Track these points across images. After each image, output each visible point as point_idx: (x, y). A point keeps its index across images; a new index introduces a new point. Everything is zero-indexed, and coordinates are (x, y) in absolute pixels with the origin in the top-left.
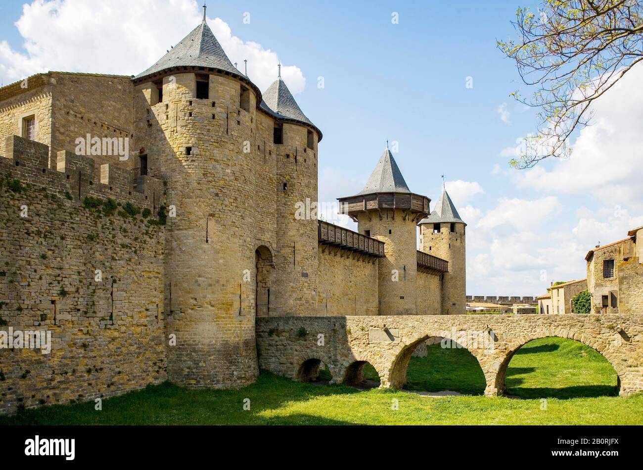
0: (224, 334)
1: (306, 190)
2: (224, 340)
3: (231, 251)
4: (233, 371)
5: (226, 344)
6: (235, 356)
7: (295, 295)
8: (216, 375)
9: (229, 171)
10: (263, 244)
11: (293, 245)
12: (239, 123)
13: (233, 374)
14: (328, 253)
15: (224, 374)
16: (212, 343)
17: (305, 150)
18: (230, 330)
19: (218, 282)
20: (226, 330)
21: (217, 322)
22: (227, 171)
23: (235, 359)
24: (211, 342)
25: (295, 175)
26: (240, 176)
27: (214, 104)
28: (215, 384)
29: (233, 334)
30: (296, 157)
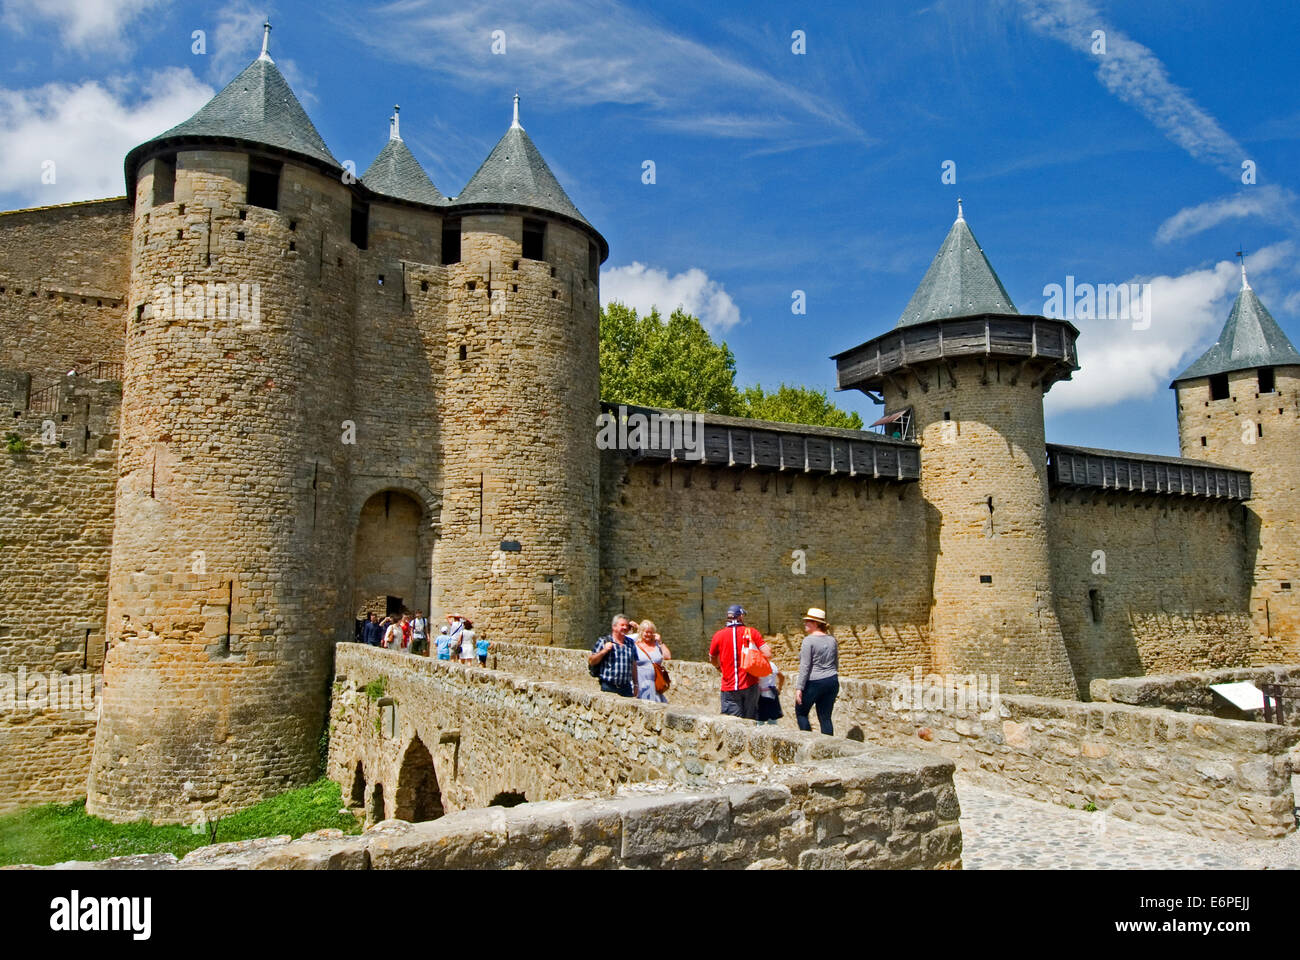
0: (179, 694)
1: (516, 353)
2: (174, 710)
3: (205, 511)
4: (183, 781)
5: (179, 719)
6: (197, 746)
7: (479, 596)
8: (141, 787)
9: (208, 340)
10: (395, 484)
11: (477, 479)
12: (241, 236)
13: (179, 788)
14: (708, 485)
15: (159, 787)
16: (148, 714)
17: (515, 266)
18: (192, 686)
19: (169, 580)
20: (181, 686)
21: (162, 669)
22: (202, 340)
23: (197, 753)
24: (146, 712)
25: (484, 325)
26: (238, 347)
27: (182, 208)
28: (134, 809)
29: (200, 695)
30: (489, 283)
